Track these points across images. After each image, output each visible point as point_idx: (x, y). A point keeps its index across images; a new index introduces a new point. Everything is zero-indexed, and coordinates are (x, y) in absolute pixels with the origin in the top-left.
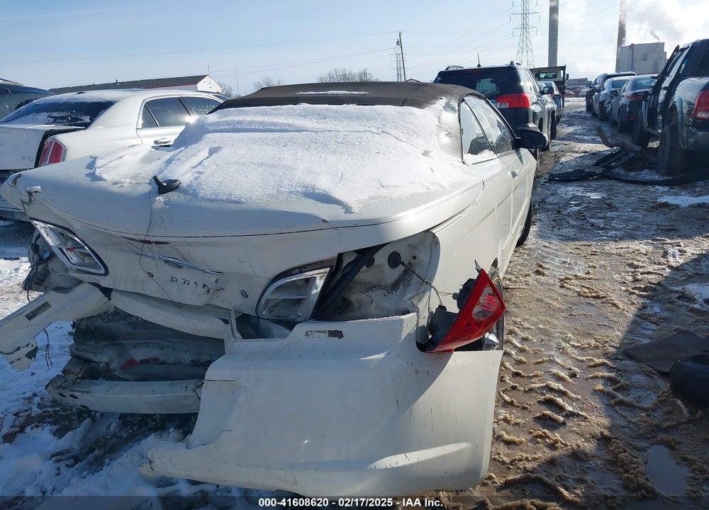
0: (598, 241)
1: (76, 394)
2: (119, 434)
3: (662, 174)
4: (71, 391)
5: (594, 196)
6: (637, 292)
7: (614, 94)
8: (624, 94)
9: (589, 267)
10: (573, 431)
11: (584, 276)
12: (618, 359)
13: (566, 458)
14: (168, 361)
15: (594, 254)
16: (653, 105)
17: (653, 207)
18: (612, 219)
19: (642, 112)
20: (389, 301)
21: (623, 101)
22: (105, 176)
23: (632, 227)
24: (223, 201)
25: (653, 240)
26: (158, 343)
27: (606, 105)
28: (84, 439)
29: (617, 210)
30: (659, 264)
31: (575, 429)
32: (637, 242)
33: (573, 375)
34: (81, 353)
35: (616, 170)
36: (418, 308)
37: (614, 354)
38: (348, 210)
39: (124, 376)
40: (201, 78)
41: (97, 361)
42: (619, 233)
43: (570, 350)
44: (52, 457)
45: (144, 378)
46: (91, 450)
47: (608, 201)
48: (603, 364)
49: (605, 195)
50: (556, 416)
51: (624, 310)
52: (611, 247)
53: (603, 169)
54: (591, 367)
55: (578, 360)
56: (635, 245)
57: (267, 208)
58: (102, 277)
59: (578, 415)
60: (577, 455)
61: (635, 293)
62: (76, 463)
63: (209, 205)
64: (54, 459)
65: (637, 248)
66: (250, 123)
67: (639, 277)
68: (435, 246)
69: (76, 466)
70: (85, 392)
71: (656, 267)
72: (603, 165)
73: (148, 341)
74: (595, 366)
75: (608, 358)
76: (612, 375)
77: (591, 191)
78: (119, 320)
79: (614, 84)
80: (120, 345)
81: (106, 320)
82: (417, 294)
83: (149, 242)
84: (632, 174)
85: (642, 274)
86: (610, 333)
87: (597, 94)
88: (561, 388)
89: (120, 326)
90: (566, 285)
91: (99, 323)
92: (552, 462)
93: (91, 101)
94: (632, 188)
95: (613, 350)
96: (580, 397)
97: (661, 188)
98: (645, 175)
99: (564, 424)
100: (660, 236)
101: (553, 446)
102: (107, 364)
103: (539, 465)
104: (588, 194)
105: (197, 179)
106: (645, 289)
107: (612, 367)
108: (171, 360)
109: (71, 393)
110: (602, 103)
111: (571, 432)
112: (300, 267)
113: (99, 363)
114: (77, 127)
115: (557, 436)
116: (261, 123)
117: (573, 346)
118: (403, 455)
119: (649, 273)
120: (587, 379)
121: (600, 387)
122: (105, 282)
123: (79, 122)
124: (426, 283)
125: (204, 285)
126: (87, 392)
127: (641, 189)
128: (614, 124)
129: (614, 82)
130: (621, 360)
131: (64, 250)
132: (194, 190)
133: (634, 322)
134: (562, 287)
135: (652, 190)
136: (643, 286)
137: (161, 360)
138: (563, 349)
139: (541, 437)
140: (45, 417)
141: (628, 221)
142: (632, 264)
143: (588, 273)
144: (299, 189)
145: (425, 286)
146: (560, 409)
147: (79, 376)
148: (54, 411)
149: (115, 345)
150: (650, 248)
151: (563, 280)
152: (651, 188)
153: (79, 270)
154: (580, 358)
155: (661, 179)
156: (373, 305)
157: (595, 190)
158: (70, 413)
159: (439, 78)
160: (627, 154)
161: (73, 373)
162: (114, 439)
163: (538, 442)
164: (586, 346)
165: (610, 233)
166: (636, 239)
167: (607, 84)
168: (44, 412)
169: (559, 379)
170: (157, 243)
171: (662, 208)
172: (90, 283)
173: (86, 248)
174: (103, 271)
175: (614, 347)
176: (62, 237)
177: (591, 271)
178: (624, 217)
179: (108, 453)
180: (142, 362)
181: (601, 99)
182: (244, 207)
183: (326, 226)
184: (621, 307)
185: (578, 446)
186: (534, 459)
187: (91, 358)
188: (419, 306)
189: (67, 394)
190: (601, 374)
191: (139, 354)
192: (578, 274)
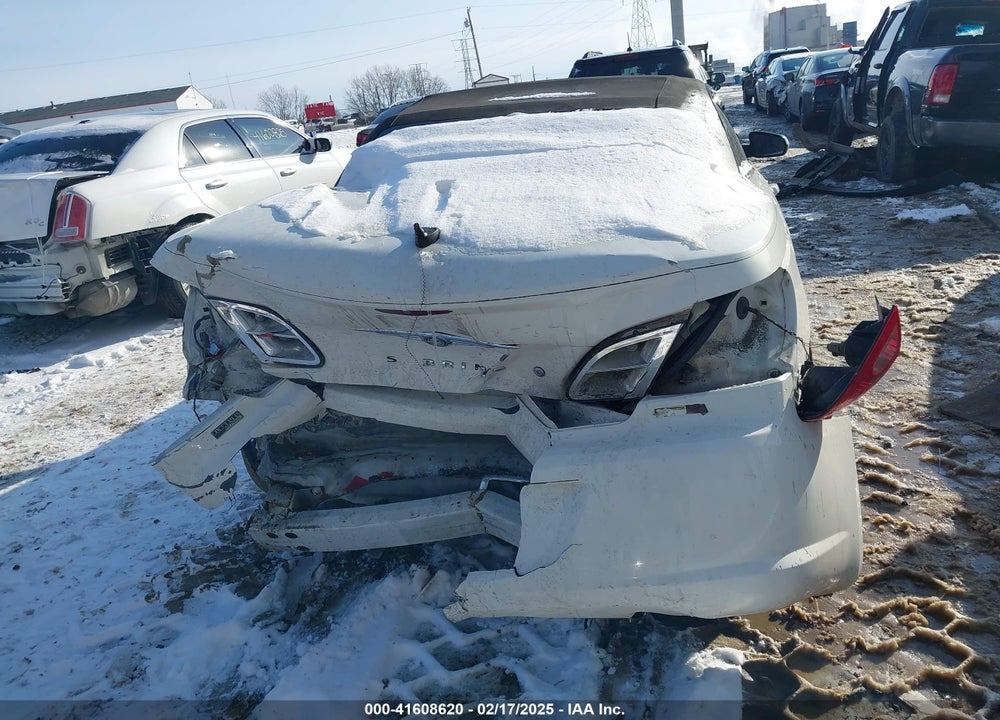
0: (843, 275)
1: (295, 531)
2: (326, 584)
3: (886, 182)
4: (288, 528)
5: (810, 217)
6: (921, 334)
7: (790, 78)
8: (803, 78)
9: (847, 309)
10: (920, 511)
11: (846, 321)
12: (934, 420)
13: (924, 544)
14: (406, 475)
15: (845, 292)
16: (860, 90)
17: (895, 226)
18: (848, 245)
19: (841, 101)
20: (748, 361)
21: (805, 87)
22: (320, 230)
23: (878, 254)
24: (516, 250)
25: (913, 268)
26: (390, 453)
27: (776, 94)
28: (284, 595)
29: (849, 233)
30: (935, 297)
31: (921, 508)
32: (893, 272)
33: (887, 446)
34: (283, 478)
35: (826, 182)
36: (791, 366)
37: (927, 414)
38: (692, 246)
39: (354, 501)
40: (181, 90)
41: (309, 485)
42: (866, 263)
43: (868, 415)
44: (255, 621)
45: (385, 500)
46: (301, 608)
47: (831, 223)
48: (918, 428)
49: (825, 216)
50: (891, 496)
51: (915, 359)
52: (862, 281)
53: (810, 181)
54: (903, 433)
55: (883, 426)
56: (893, 276)
57: (582, 253)
58: (315, 370)
59: (916, 492)
60: (936, 539)
61: (920, 337)
62: (289, 627)
63: (496, 256)
64: (259, 624)
65: (897, 279)
66: (464, 144)
67: (917, 316)
68: (787, 285)
69: (291, 630)
70: (310, 527)
71: (933, 301)
72: (808, 175)
73: (376, 451)
74: (909, 431)
75: (921, 420)
76: (938, 439)
77: (803, 212)
78: (334, 427)
79: (785, 65)
80: (337, 460)
81: (313, 429)
82: (782, 349)
83: (425, 313)
84: (848, 184)
85: (920, 311)
86: (910, 388)
87: (761, 80)
88: (880, 462)
89: (334, 435)
90: (827, 335)
91: (303, 434)
92: (909, 551)
93: (106, 132)
94: (856, 203)
95: (926, 409)
96: (907, 470)
97: (895, 201)
98: (864, 184)
99: (904, 504)
100: (920, 262)
101: (902, 532)
102: (322, 488)
103: (895, 557)
104: (801, 216)
105: (459, 223)
106: (931, 331)
107: (931, 431)
108: (411, 471)
109: (289, 531)
110: (770, 93)
111: (917, 513)
112: (636, 327)
113: (311, 489)
114: (96, 172)
115: (900, 519)
116: (481, 143)
117: (870, 410)
118: (802, 550)
119: (927, 310)
120: (906, 448)
121: (928, 455)
122: (317, 376)
123: (97, 164)
124: (788, 333)
125: (477, 366)
126: (314, 527)
127: (868, 203)
128: (793, 119)
129: (784, 62)
130: (938, 420)
131: (256, 337)
132: (466, 239)
133: (934, 373)
134: (823, 337)
135: (884, 204)
136: (927, 327)
137: (396, 474)
138: (859, 414)
139: (882, 522)
140: (212, 574)
141: (869, 246)
142: (901, 300)
143: (848, 317)
144: (609, 225)
145: (790, 338)
146: (892, 487)
147: (290, 507)
148: (220, 565)
149: (332, 461)
150: (915, 279)
151: (820, 329)
152: (882, 202)
153: (278, 364)
154: (886, 424)
155: (888, 189)
156: (730, 369)
157: (808, 210)
158: (242, 565)
159: (577, 71)
160: (838, 158)
161: (280, 505)
162: (324, 590)
163: (882, 530)
164: (888, 408)
165: (855, 264)
166: (890, 269)
167: (774, 66)
168: (207, 567)
169: (872, 452)
170: (434, 313)
171: (905, 225)
172: (291, 380)
173: (293, 331)
174: (317, 361)
175: (924, 406)
176: (249, 320)
177: (851, 315)
178: (862, 242)
179: (324, 609)
180: (373, 479)
181: (769, 86)
182: (548, 255)
183: (674, 269)
184: (910, 355)
185: (933, 528)
186: (886, 550)
187: (299, 482)
188: (792, 363)
189: (281, 533)
190: (921, 440)
191: (366, 470)
192: (838, 319)
